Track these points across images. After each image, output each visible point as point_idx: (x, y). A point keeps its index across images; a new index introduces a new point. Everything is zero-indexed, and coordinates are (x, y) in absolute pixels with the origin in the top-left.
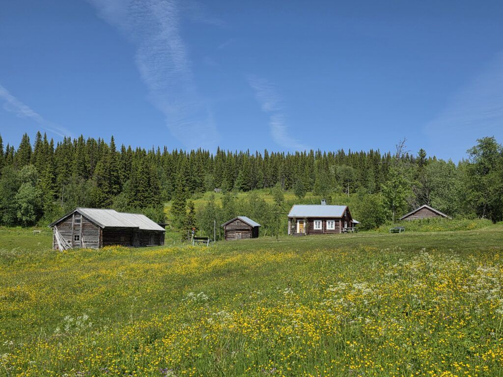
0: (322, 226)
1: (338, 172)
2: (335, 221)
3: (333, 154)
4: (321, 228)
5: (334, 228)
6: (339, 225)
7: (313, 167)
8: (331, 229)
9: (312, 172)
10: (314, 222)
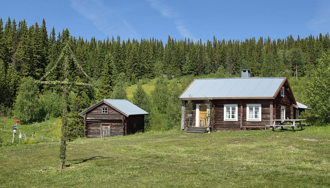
0: (239, 115)
1: (286, 56)
2: (262, 107)
3: (282, 40)
4: (236, 119)
5: (259, 119)
6: (269, 114)
7: (261, 52)
8: (254, 119)
9: (260, 56)
10: (225, 108)
